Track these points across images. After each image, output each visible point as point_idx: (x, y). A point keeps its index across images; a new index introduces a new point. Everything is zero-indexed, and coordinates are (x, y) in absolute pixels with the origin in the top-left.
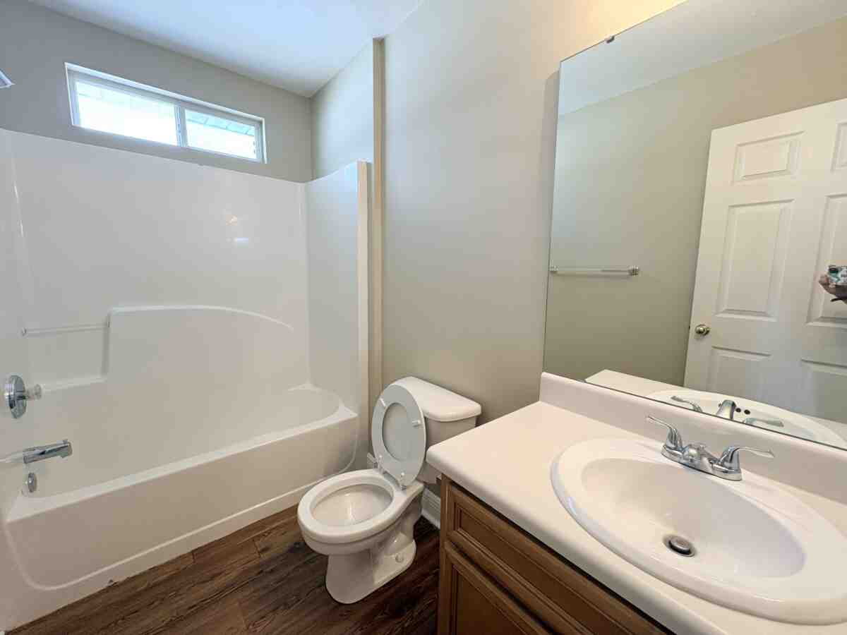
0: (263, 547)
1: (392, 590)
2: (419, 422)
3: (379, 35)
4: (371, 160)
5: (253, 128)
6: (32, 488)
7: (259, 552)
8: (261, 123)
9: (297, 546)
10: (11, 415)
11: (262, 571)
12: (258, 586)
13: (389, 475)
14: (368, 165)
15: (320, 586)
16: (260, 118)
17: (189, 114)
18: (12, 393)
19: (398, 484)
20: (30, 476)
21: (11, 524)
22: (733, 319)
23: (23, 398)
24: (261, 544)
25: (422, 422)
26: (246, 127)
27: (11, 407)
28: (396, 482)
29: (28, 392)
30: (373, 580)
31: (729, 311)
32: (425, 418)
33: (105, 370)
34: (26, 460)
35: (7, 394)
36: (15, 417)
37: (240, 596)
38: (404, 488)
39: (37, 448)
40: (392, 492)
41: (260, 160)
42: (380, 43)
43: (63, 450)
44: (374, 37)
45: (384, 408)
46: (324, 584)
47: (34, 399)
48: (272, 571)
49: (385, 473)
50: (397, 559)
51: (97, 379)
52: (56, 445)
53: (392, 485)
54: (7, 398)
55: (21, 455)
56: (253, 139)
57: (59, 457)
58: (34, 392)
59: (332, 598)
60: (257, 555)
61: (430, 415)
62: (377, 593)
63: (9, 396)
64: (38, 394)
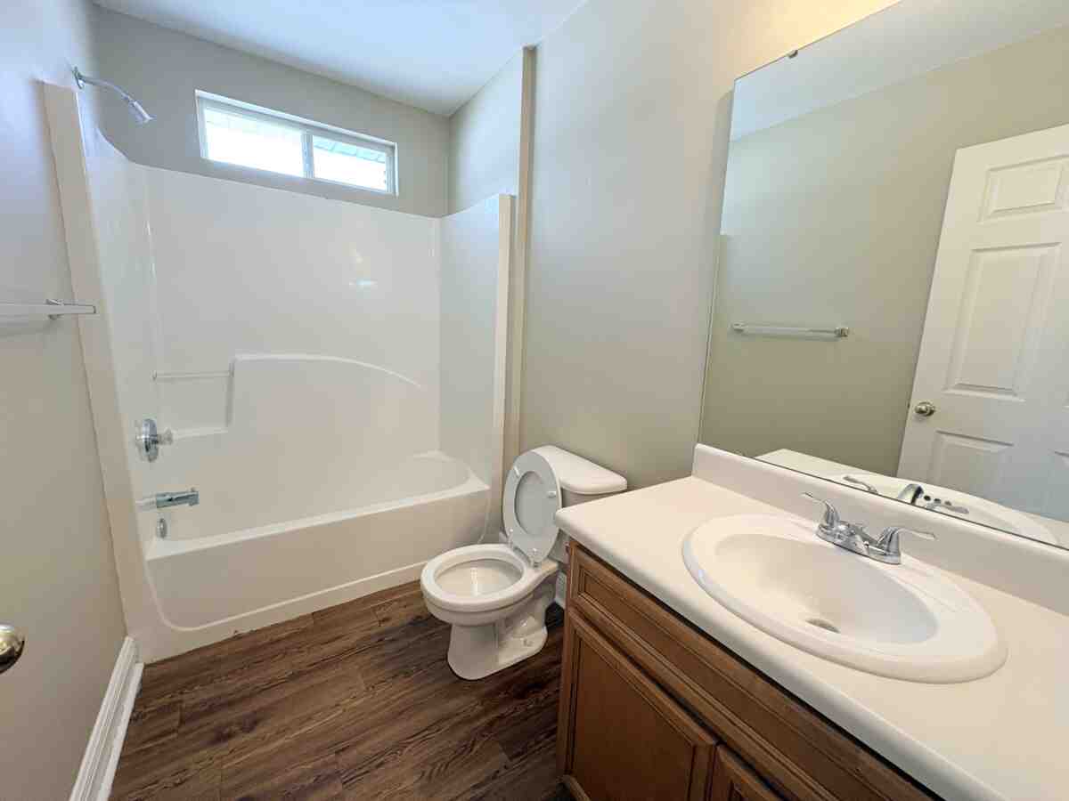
0: (384, 616)
1: (519, 672)
2: (555, 492)
3: (530, 43)
4: (515, 192)
5: (384, 154)
6: (163, 534)
7: (380, 622)
8: (393, 148)
9: (420, 620)
10: (146, 459)
11: (381, 639)
12: (379, 653)
13: (520, 551)
14: (513, 197)
15: (441, 660)
16: (392, 143)
17: (316, 140)
18: (148, 437)
19: (529, 562)
20: (162, 521)
21: (149, 562)
22: (968, 396)
23: (156, 442)
24: (383, 613)
25: (557, 492)
26: (376, 153)
27: (147, 449)
28: (527, 559)
29: (161, 437)
30: (497, 660)
31: (961, 386)
32: (562, 490)
33: (228, 421)
34: (159, 505)
35: (143, 437)
36: (150, 460)
37: (359, 660)
38: (536, 566)
39: (168, 493)
40: (522, 569)
41: (391, 193)
42: (531, 53)
43: (191, 498)
44: (524, 45)
45: (517, 477)
46: (446, 658)
47: (165, 444)
48: (393, 640)
49: (516, 549)
50: (525, 641)
51: (220, 429)
52: (184, 493)
53: (523, 563)
54: (143, 441)
55: (154, 499)
56: (384, 167)
57: (187, 505)
58: (166, 436)
59: (453, 673)
60: (378, 623)
61: (567, 486)
62: (502, 673)
63: (146, 439)
64: (170, 439)
